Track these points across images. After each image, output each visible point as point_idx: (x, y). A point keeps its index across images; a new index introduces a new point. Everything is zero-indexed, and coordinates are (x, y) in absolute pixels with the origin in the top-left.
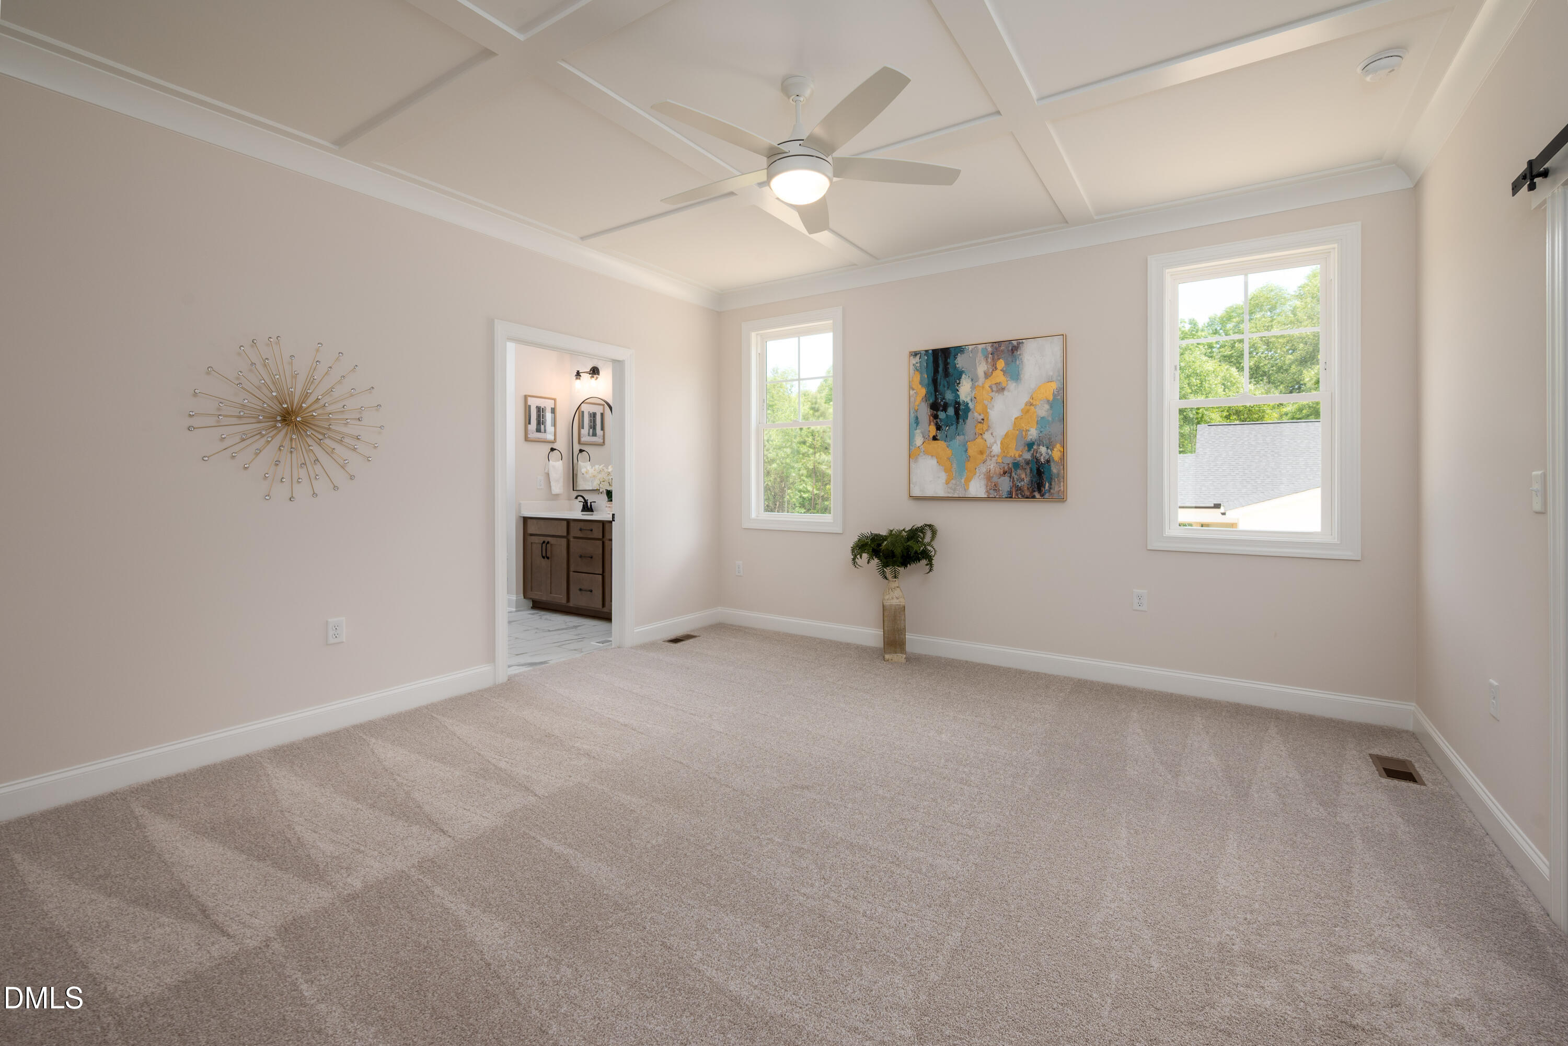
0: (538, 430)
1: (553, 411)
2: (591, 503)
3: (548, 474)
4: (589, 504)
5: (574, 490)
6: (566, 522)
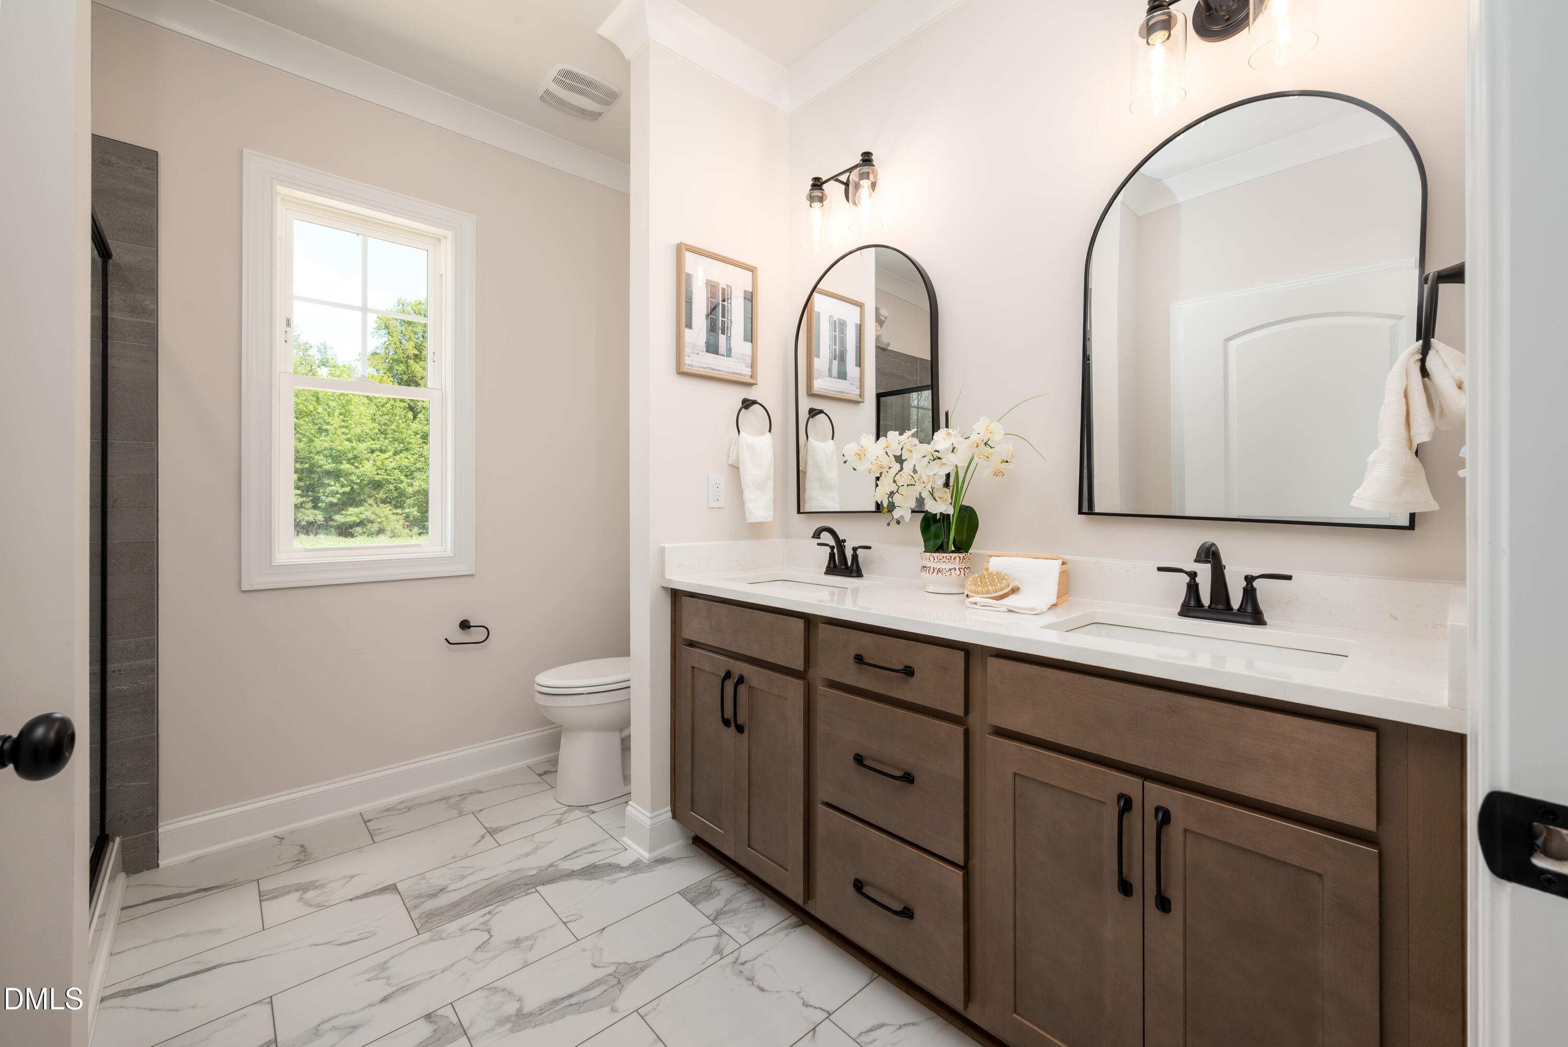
0: (712, 348)
1: (750, 298)
2: (855, 549)
3: (735, 468)
4: (849, 554)
5: (799, 512)
6: (801, 623)
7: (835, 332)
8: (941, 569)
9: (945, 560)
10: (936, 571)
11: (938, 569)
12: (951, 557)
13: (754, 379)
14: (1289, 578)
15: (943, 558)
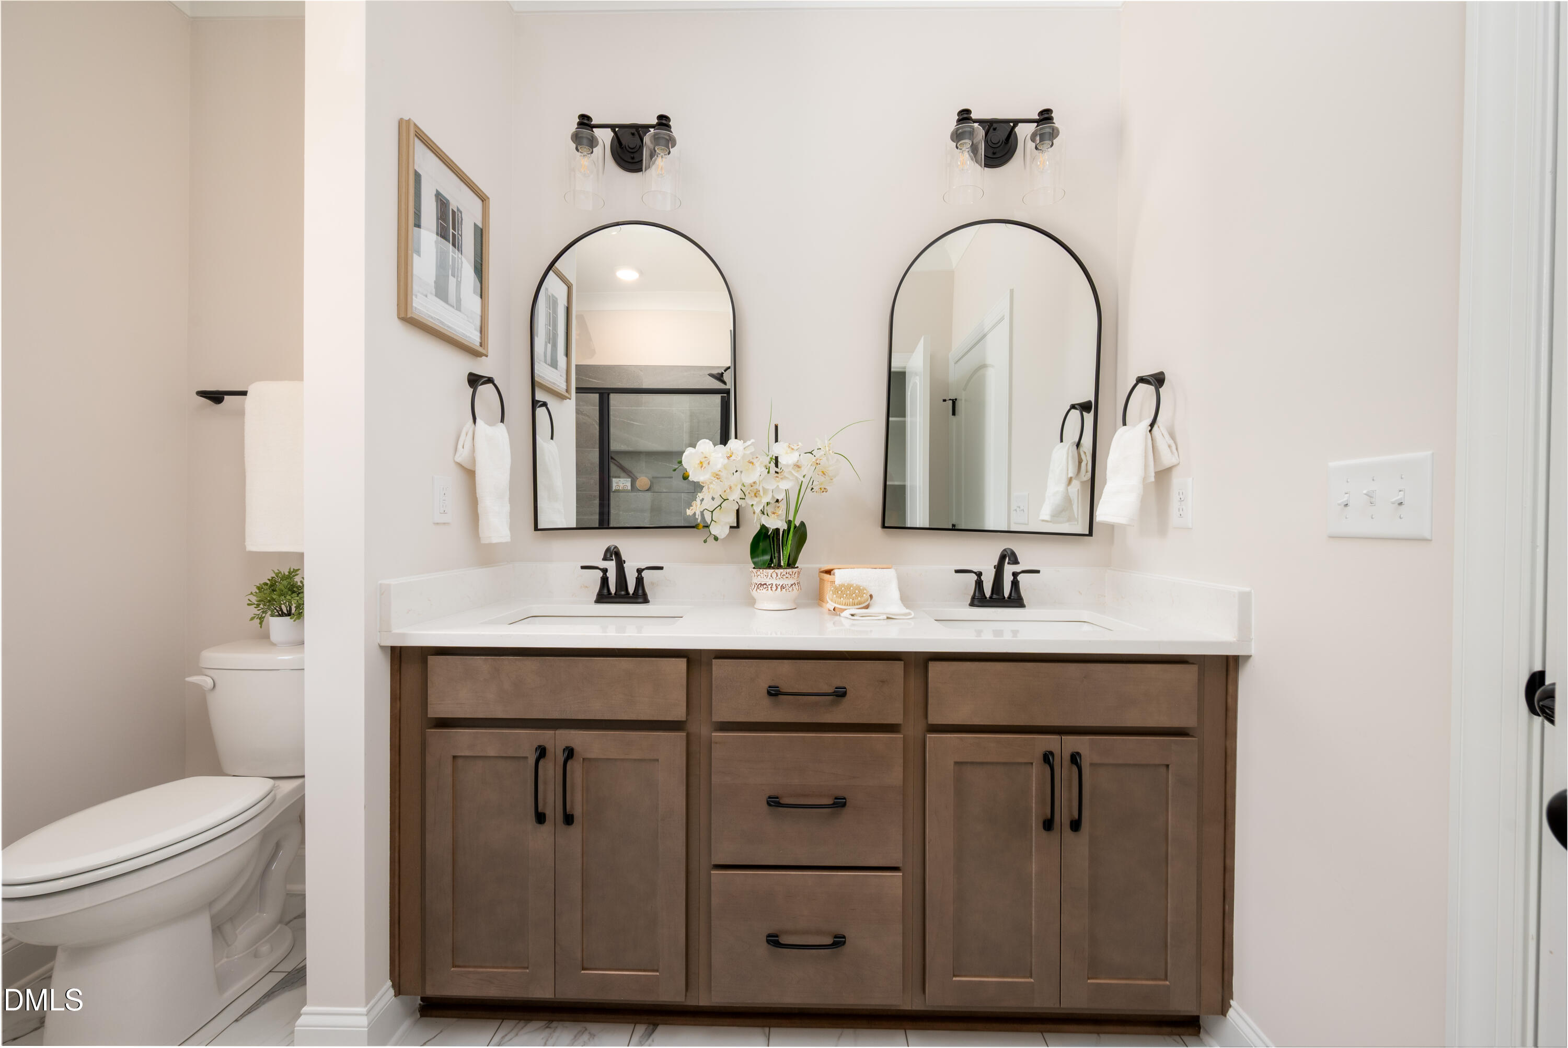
0: (441, 292)
2: (641, 571)
4: (632, 577)
5: (536, 528)
6: (682, 663)
7: (550, 309)
8: (784, 585)
9: (787, 575)
10: (779, 587)
11: (781, 585)
12: (793, 572)
13: (484, 349)
14: (1038, 572)
15: (786, 573)
